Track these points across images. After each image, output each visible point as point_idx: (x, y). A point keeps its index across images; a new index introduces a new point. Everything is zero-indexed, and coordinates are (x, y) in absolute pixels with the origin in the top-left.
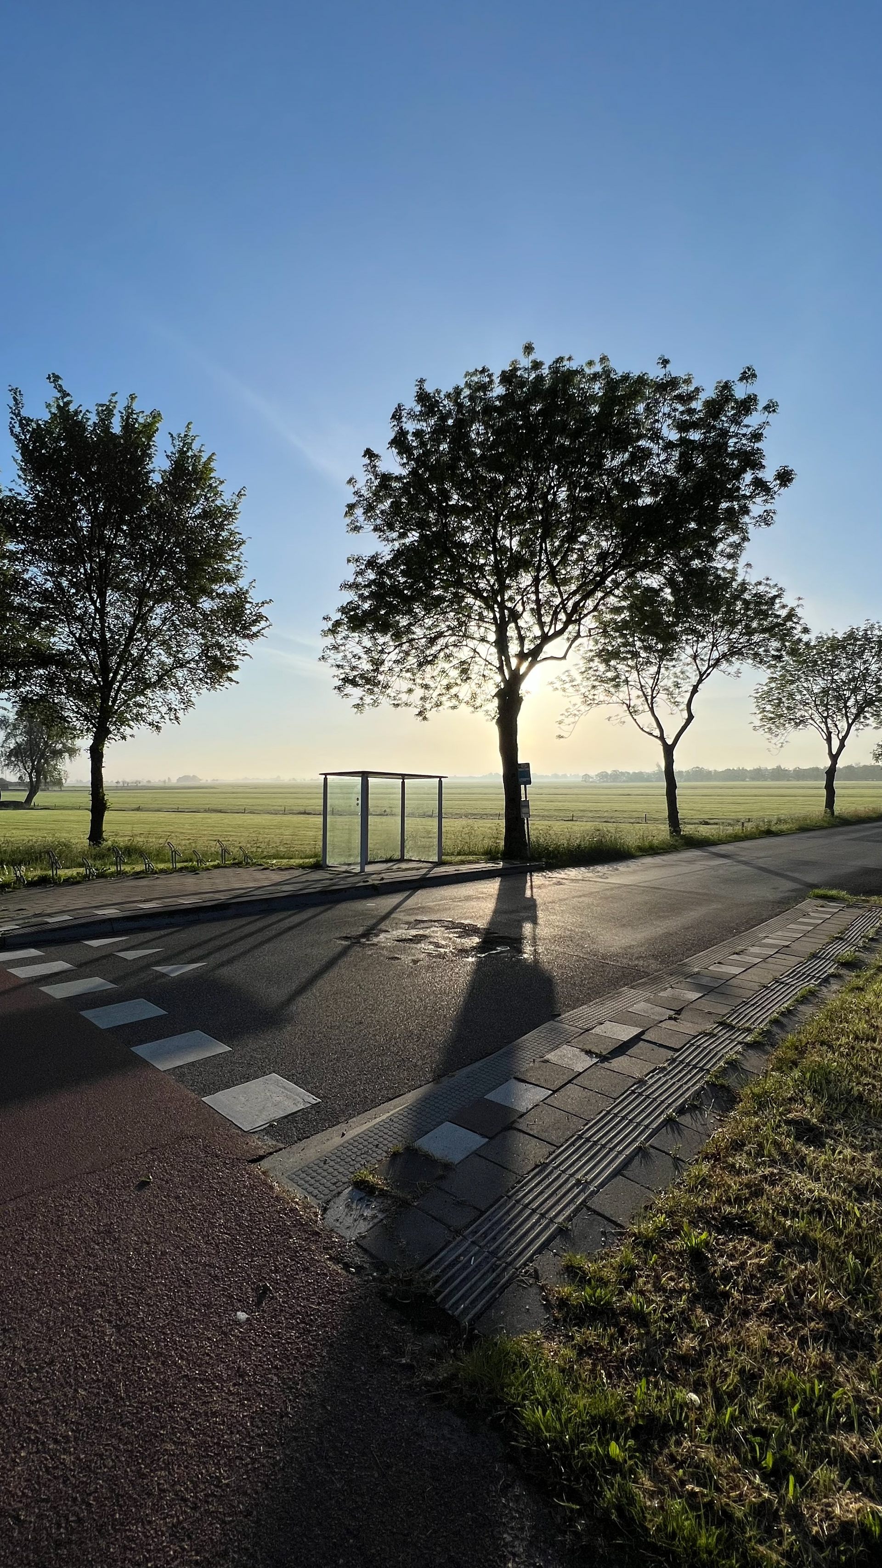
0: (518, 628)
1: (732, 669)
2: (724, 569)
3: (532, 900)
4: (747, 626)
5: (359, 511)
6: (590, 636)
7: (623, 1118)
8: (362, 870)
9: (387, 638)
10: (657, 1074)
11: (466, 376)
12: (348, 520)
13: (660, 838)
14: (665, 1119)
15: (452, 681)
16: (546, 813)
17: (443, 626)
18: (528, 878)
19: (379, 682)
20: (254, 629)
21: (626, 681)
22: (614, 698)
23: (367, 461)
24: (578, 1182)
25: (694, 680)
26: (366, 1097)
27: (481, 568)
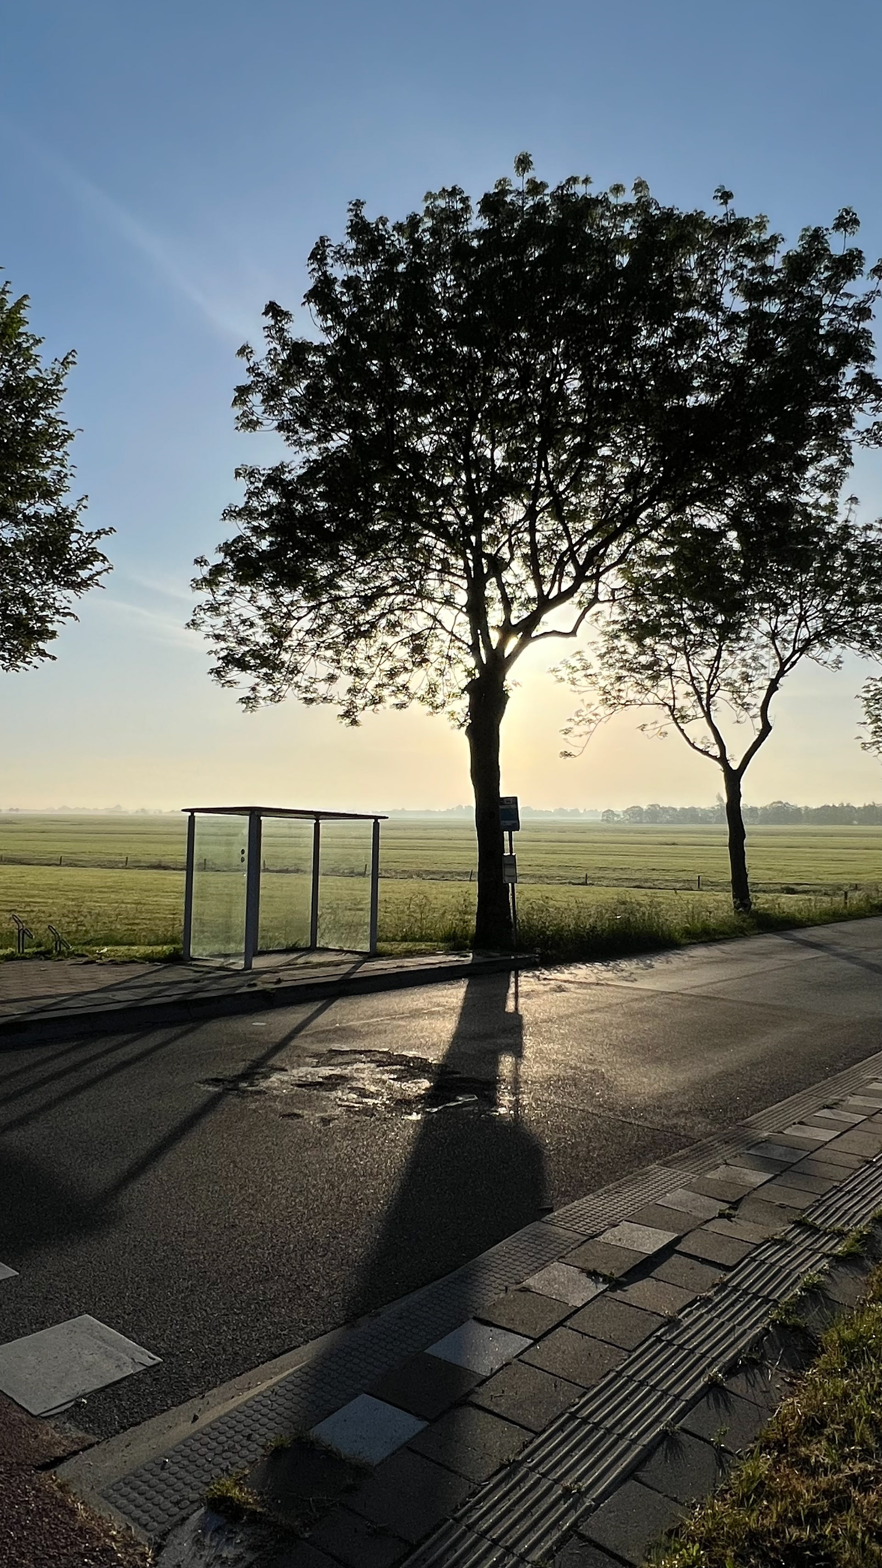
0: (501, 586)
1: (829, 656)
2: (816, 506)
3: (516, 1016)
4: (851, 592)
5: (256, 398)
6: (614, 600)
7: (642, 1383)
8: (248, 966)
9: (296, 595)
10: (698, 1308)
11: (426, 198)
12: (238, 411)
13: (721, 914)
14: (706, 1384)
15: (398, 664)
16: (544, 872)
17: (386, 578)
18: (513, 979)
19: (283, 663)
20: (84, 574)
21: (669, 670)
22: (651, 697)
23: (269, 321)
24: (567, 1491)
25: (772, 670)
26: (236, 1354)
27: (446, 491)
